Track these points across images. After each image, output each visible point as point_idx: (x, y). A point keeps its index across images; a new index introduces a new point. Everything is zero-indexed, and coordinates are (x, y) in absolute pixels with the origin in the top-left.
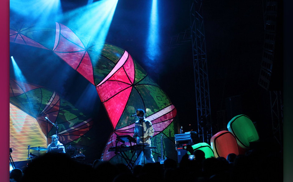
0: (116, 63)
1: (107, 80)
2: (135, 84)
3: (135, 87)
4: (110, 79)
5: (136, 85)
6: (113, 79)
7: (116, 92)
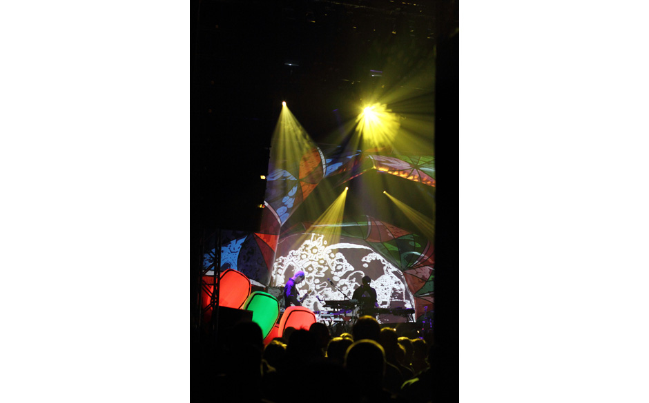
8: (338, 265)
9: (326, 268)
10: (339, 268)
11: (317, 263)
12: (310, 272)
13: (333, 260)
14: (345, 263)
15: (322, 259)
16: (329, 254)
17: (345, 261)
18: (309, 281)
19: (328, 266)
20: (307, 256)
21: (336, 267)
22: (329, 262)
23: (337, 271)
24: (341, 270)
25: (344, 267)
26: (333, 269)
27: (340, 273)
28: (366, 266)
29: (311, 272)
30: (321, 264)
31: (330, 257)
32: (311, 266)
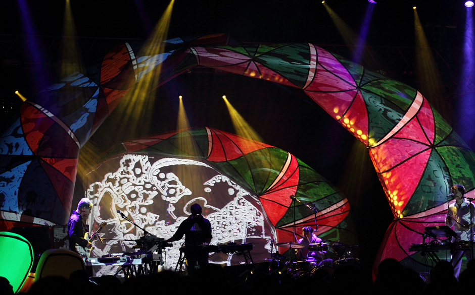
0: (405, 110)
1: (391, 137)
2: (435, 144)
3: (435, 149)
4: (395, 136)
5: (437, 146)
6: (401, 136)
7: (405, 157)
8: (169, 188)
9: (156, 193)
10: (172, 192)
11: (142, 187)
12: (132, 200)
13: (163, 182)
14: (180, 185)
15: (149, 183)
16: (158, 176)
17: (179, 183)
18: (132, 211)
19: (157, 190)
20: (128, 179)
21: (168, 191)
22: (159, 185)
23: (169, 195)
24: (174, 195)
25: (178, 190)
26: (164, 193)
27: (173, 198)
28: (208, 190)
29: (135, 199)
30: (147, 190)
31: (159, 179)
32: (134, 192)
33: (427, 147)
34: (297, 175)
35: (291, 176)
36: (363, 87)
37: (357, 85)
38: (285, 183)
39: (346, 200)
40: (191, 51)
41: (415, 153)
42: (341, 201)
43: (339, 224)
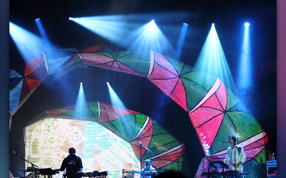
0: (208, 90)
1: (200, 106)
3: (227, 113)
4: (202, 106)
5: (228, 111)
6: (206, 105)
7: (208, 118)
14: (80, 135)
15: (61, 133)
16: (67, 128)
17: (80, 133)
20: (49, 130)
24: (76, 141)
25: (79, 138)
26: (71, 139)
32: (52, 138)
33: (222, 112)
34: (152, 130)
35: (148, 130)
36: (182, 76)
37: (179, 75)
38: (144, 135)
39: (183, 145)
40: (78, 55)
41: (214, 116)
42: (179, 145)
43: (177, 159)
